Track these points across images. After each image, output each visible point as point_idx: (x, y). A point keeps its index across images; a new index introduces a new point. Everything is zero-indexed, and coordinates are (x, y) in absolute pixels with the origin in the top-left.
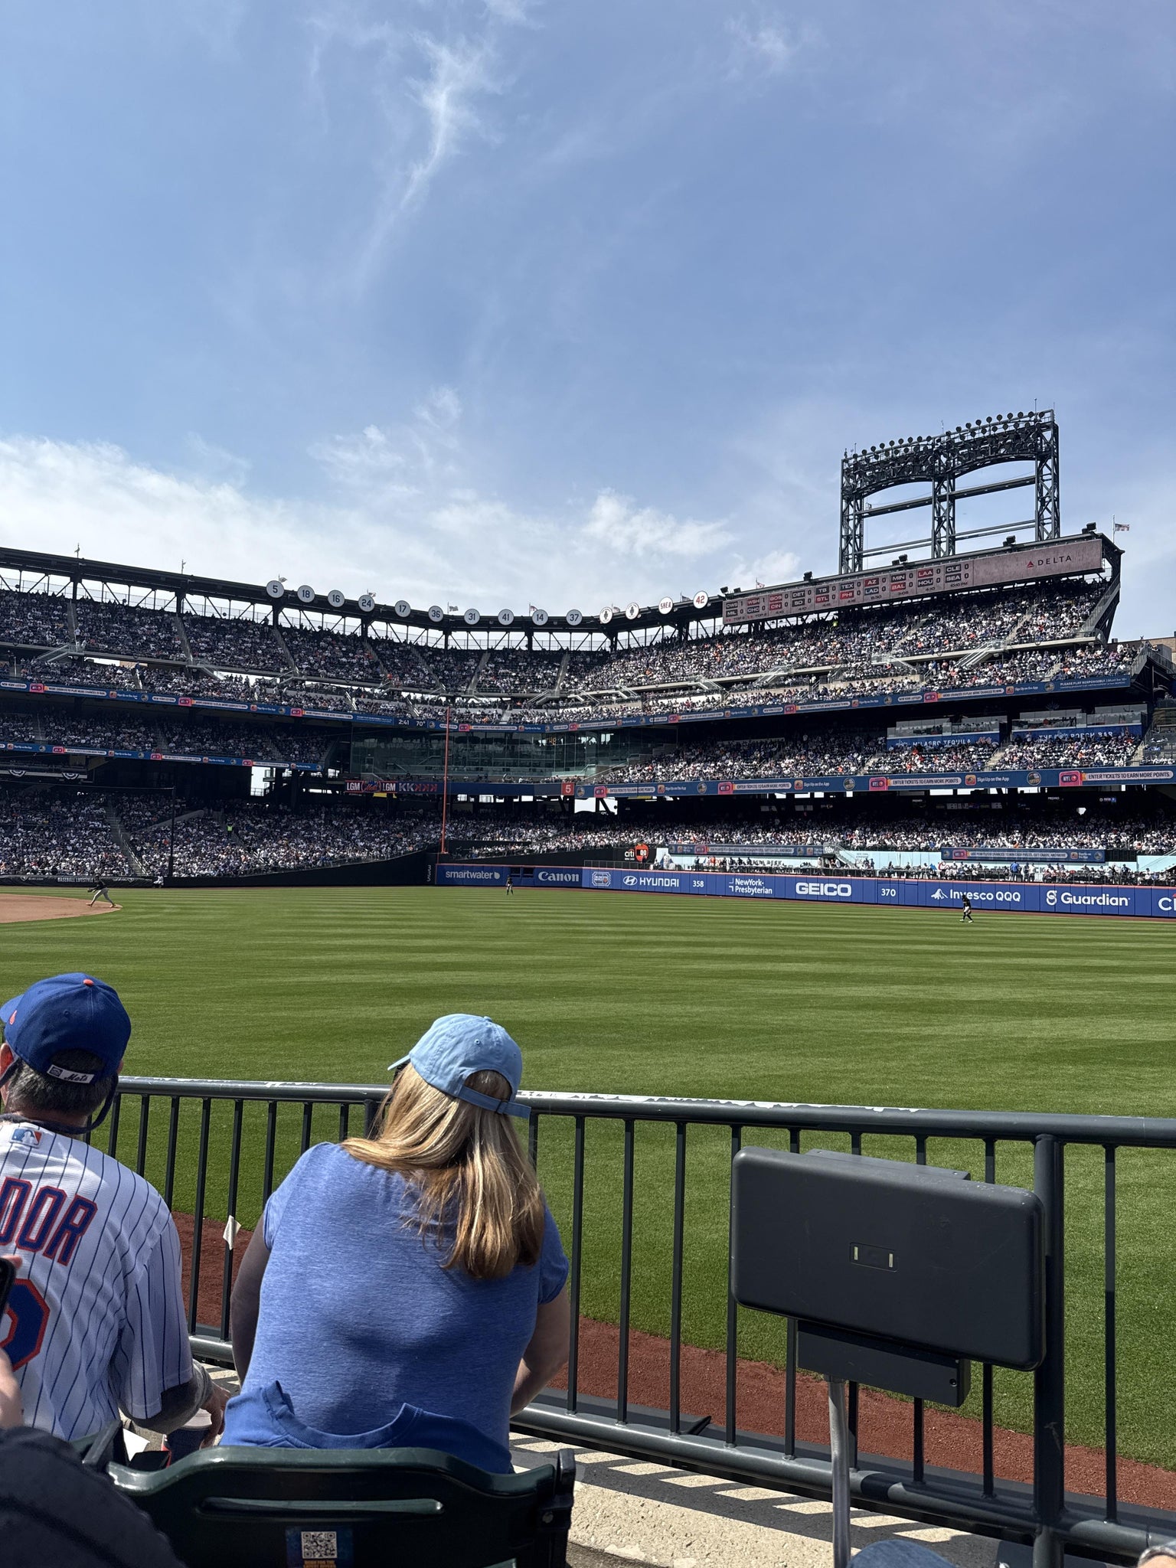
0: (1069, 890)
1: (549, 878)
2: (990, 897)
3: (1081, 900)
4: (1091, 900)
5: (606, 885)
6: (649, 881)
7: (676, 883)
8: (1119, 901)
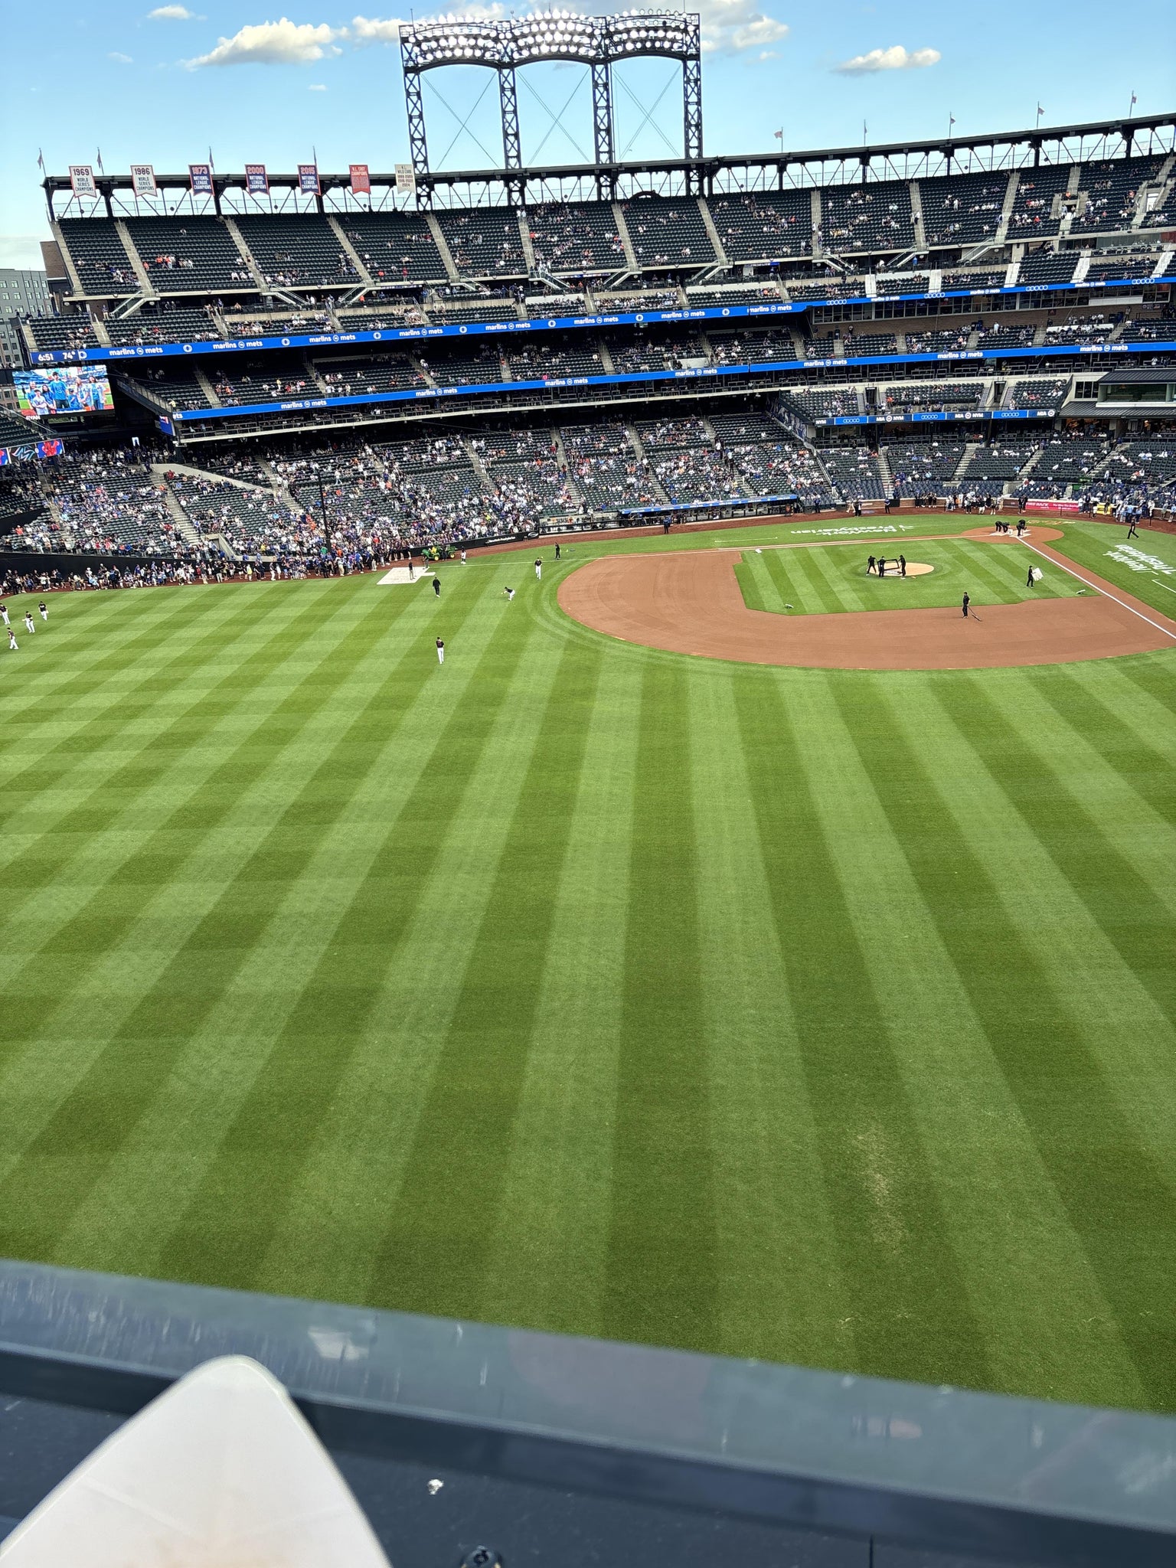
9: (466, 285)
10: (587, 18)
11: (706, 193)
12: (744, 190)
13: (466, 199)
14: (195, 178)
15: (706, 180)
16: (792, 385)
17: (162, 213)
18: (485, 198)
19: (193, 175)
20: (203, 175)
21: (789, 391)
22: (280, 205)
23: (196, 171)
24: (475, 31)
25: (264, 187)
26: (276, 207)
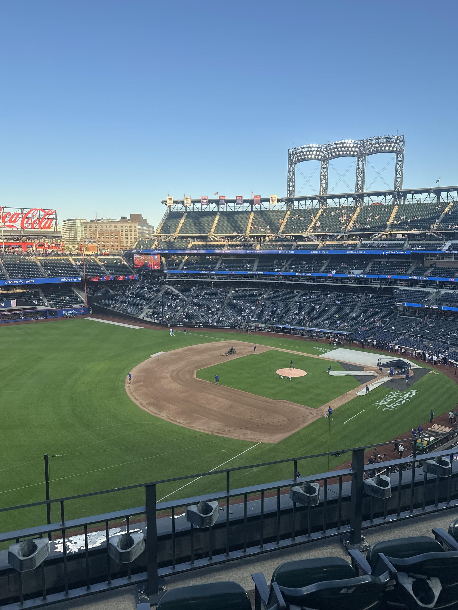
9: (280, 236)
10: (355, 141)
11: (402, 203)
12: (419, 202)
13: (304, 206)
14: (203, 200)
15: (402, 198)
16: (400, 286)
17: (200, 210)
18: (311, 205)
19: (202, 200)
20: (205, 199)
21: (399, 288)
22: (237, 208)
23: (203, 198)
24: (313, 149)
25: (224, 203)
26: (236, 209)
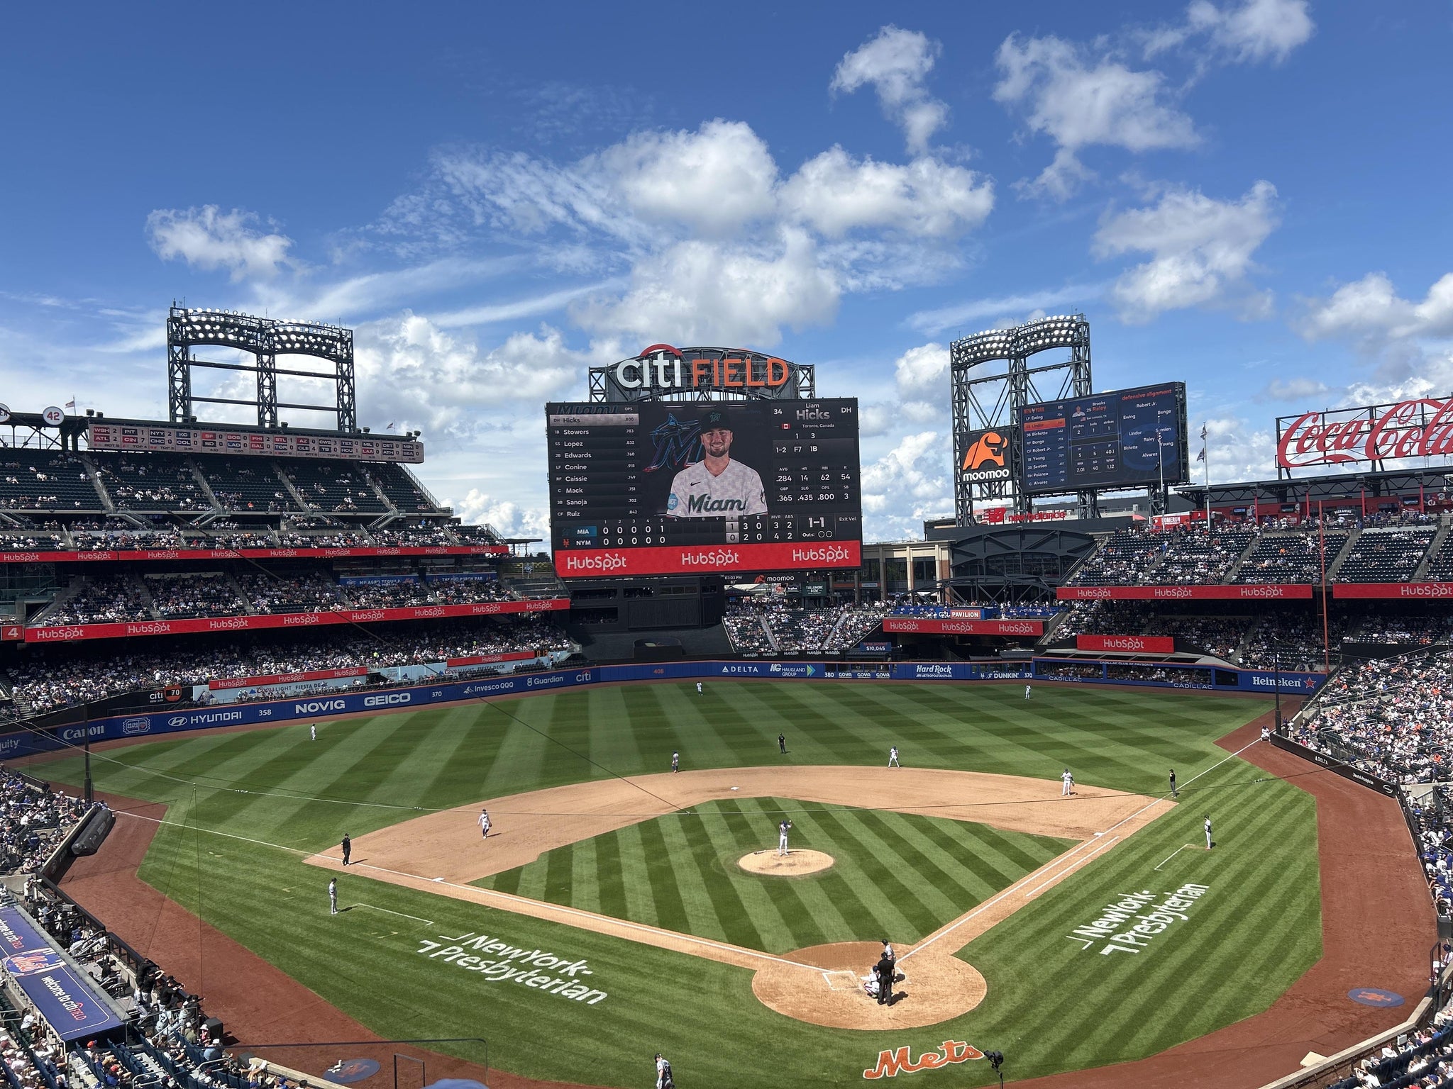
0: (536, 676)
1: (75, 736)
2: (497, 687)
3: (543, 682)
4: (546, 681)
5: (143, 731)
6: (203, 719)
7: (238, 715)
8: (560, 679)
